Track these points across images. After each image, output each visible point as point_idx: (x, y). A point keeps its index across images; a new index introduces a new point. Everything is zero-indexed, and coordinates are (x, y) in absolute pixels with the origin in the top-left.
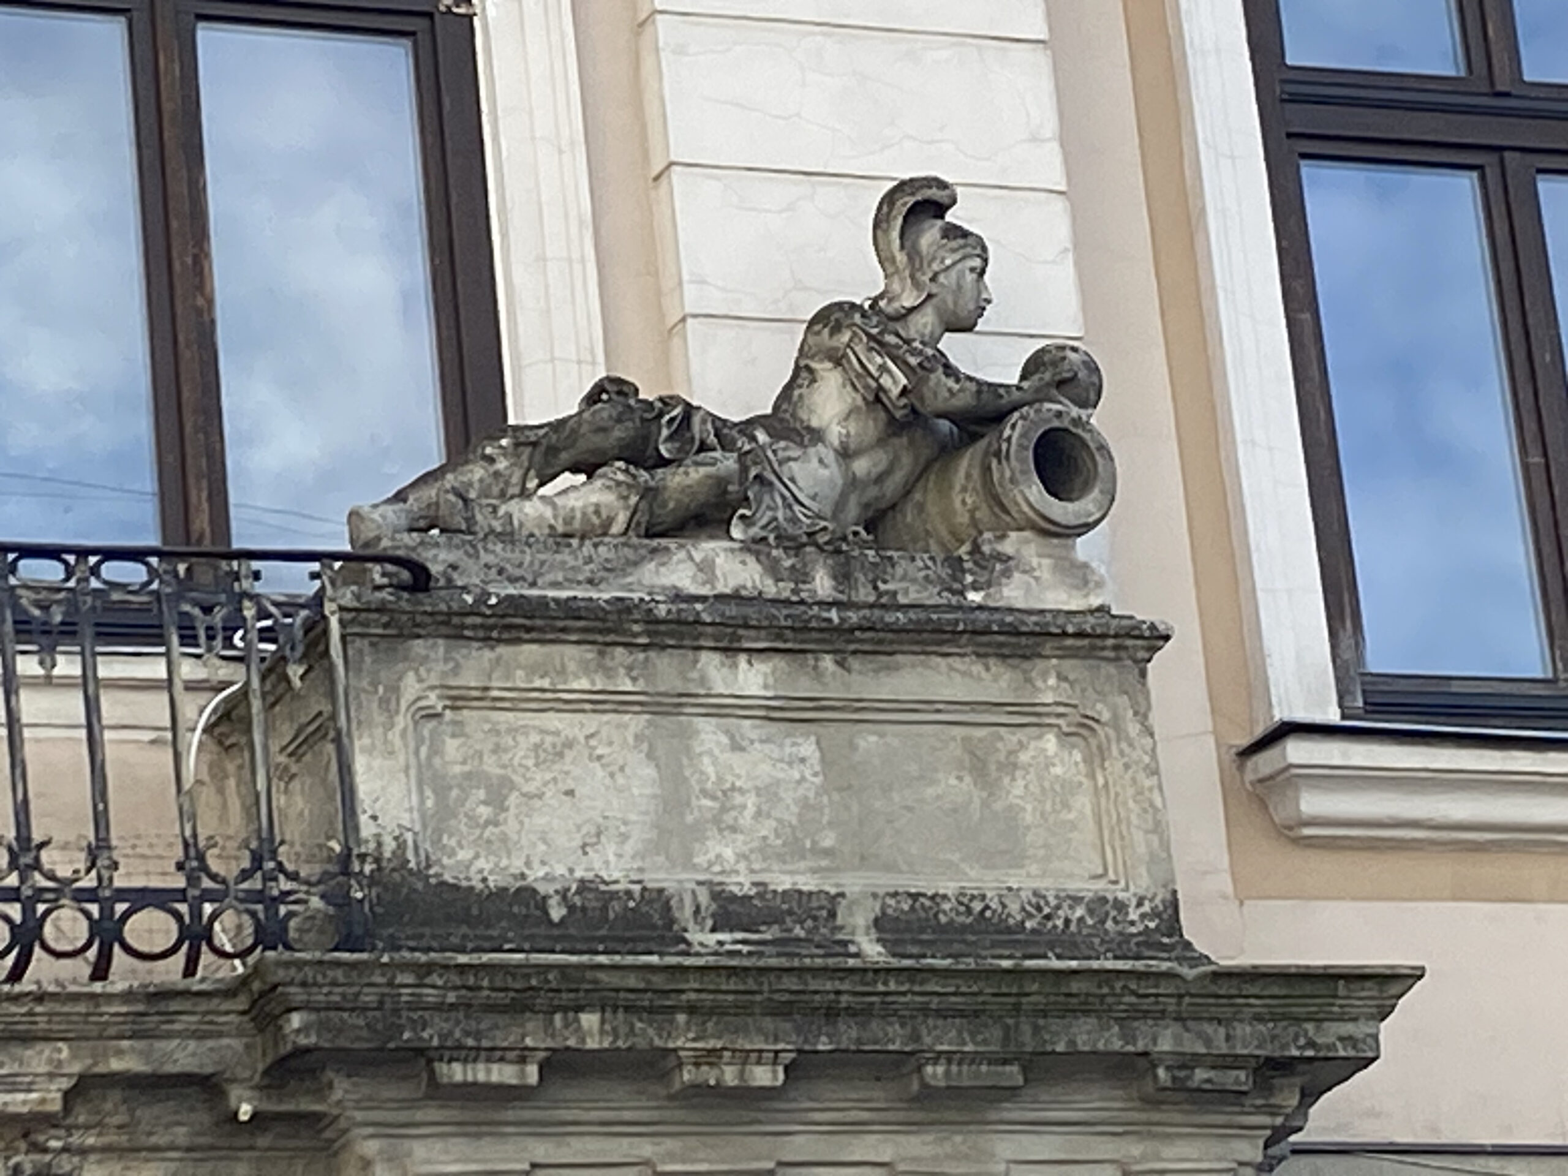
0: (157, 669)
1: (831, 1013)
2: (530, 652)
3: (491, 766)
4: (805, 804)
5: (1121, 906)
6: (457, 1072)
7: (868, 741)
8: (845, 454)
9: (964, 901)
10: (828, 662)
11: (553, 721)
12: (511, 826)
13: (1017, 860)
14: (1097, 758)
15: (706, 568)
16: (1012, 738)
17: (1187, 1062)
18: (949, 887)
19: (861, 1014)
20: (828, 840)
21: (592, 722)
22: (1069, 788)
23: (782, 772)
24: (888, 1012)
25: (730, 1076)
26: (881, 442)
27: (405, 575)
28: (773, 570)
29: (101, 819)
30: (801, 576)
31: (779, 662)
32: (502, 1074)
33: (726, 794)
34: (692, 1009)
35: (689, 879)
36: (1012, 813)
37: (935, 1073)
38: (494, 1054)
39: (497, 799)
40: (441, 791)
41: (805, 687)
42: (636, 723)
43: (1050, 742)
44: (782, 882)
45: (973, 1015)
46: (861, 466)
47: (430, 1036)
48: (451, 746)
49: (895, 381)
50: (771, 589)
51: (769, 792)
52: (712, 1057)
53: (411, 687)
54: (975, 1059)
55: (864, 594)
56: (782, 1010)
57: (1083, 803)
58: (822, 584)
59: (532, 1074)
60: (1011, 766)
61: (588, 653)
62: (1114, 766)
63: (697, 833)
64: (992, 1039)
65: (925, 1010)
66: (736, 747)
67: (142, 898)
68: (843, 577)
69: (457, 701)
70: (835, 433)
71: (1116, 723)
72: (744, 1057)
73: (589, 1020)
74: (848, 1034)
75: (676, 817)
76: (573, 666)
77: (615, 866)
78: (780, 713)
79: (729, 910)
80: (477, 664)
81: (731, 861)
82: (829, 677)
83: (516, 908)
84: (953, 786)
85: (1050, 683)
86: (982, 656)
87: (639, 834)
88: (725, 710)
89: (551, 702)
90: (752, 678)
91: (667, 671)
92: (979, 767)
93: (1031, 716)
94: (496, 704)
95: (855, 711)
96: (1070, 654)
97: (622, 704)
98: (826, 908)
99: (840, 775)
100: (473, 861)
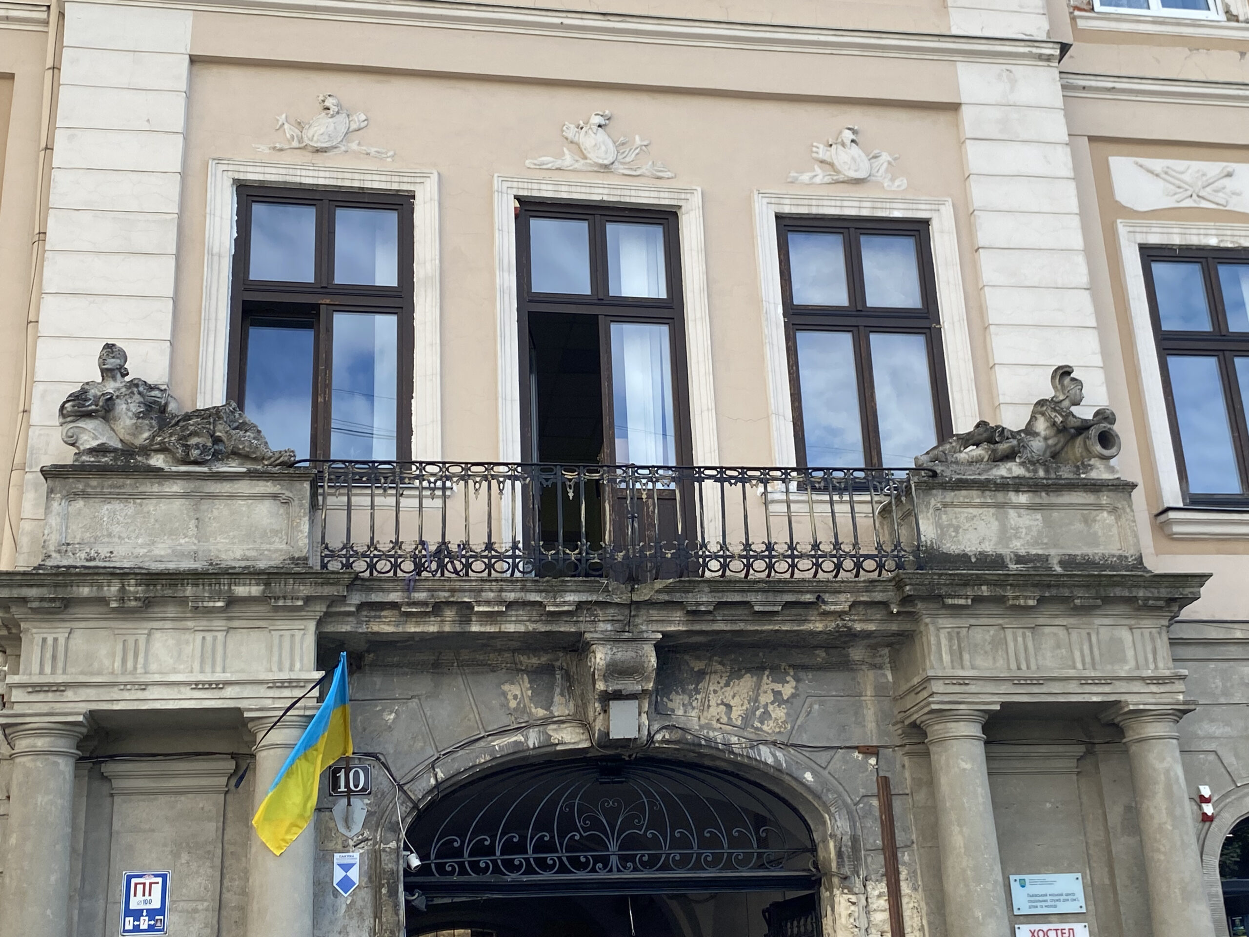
0: (868, 498)
1: (1049, 586)
2: (964, 493)
3: (954, 522)
4: (1039, 531)
5: (1126, 557)
6: (950, 601)
7: (1055, 514)
8: (1046, 439)
9: (1083, 556)
10: (1043, 494)
11: (970, 510)
12: (960, 538)
13: (1098, 545)
14: (1118, 518)
15: (1010, 470)
16: (1094, 513)
17: (1147, 599)
18: (1078, 552)
19: (1058, 586)
20: (1045, 541)
21: (980, 511)
22: (1111, 526)
23: (1032, 523)
24: (1064, 586)
25: (1022, 602)
26: (1055, 436)
27: (931, 473)
28: (1028, 470)
29: (856, 537)
30: (1035, 471)
31: (1030, 494)
32: (962, 602)
33: (1017, 529)
34: (1011, 585)
35: (1008, 551)
36: (1095, 533)
37: (1078, 602)
38: (959, 597)
39: (957, 529)
40: (942, 529)
41: (1038, 501)
42: (992, 511)
43: (1105, 514)
44: (1034, 552)
45: (1088, 586)
46: (1050, 442)
47: (943, 592)
48: (944, 517)
49: (1059, 419)
50: (1027, 475)
51: (1029, 528)
52: (1016, 598)
53: (933, 502)
54: (1088, 598)
55: (1053, 476)
56: (1035, 585)
57: (1115, 530)
58: (1041, 473)
59: (969, 602)
60: (1095, 521)
61: (979, 493)
62: (1123, 520)
63: (1011, 539)
64: (1093, 592)
65: (1075, 586)
66: (1020, 516)
67: (867, 557)
68: (1047, 471)
69: (945, 505)
70: (1043, 433)
71: (1123, 509)
72: (1026, 598)
73: (984, 588)
74: (1054, 592)
75: (1004, 535)
76: (975, 496)
77: (988, 547)
78: (1031, 507)
79: (1019, 559)
80: (950, 496)
81: (1019, 546)
82: (1044, 498)
83: (963, 559)
84: (1079, 526)
85: (1105, 498)
86: (1085, 491)
87: (994, 539)
88: (1016, 507)
89: (970, 505)
90: (1023, 498)
91: (1000, 497)
92: (1086, 521)
93: (1100, 507)
94: (955, 506)
95: (1051, 506)
96: (1110, 490)
97: (988, 506)
98: (1045, 558)
99: (1048, 523)
100: (951, 547)
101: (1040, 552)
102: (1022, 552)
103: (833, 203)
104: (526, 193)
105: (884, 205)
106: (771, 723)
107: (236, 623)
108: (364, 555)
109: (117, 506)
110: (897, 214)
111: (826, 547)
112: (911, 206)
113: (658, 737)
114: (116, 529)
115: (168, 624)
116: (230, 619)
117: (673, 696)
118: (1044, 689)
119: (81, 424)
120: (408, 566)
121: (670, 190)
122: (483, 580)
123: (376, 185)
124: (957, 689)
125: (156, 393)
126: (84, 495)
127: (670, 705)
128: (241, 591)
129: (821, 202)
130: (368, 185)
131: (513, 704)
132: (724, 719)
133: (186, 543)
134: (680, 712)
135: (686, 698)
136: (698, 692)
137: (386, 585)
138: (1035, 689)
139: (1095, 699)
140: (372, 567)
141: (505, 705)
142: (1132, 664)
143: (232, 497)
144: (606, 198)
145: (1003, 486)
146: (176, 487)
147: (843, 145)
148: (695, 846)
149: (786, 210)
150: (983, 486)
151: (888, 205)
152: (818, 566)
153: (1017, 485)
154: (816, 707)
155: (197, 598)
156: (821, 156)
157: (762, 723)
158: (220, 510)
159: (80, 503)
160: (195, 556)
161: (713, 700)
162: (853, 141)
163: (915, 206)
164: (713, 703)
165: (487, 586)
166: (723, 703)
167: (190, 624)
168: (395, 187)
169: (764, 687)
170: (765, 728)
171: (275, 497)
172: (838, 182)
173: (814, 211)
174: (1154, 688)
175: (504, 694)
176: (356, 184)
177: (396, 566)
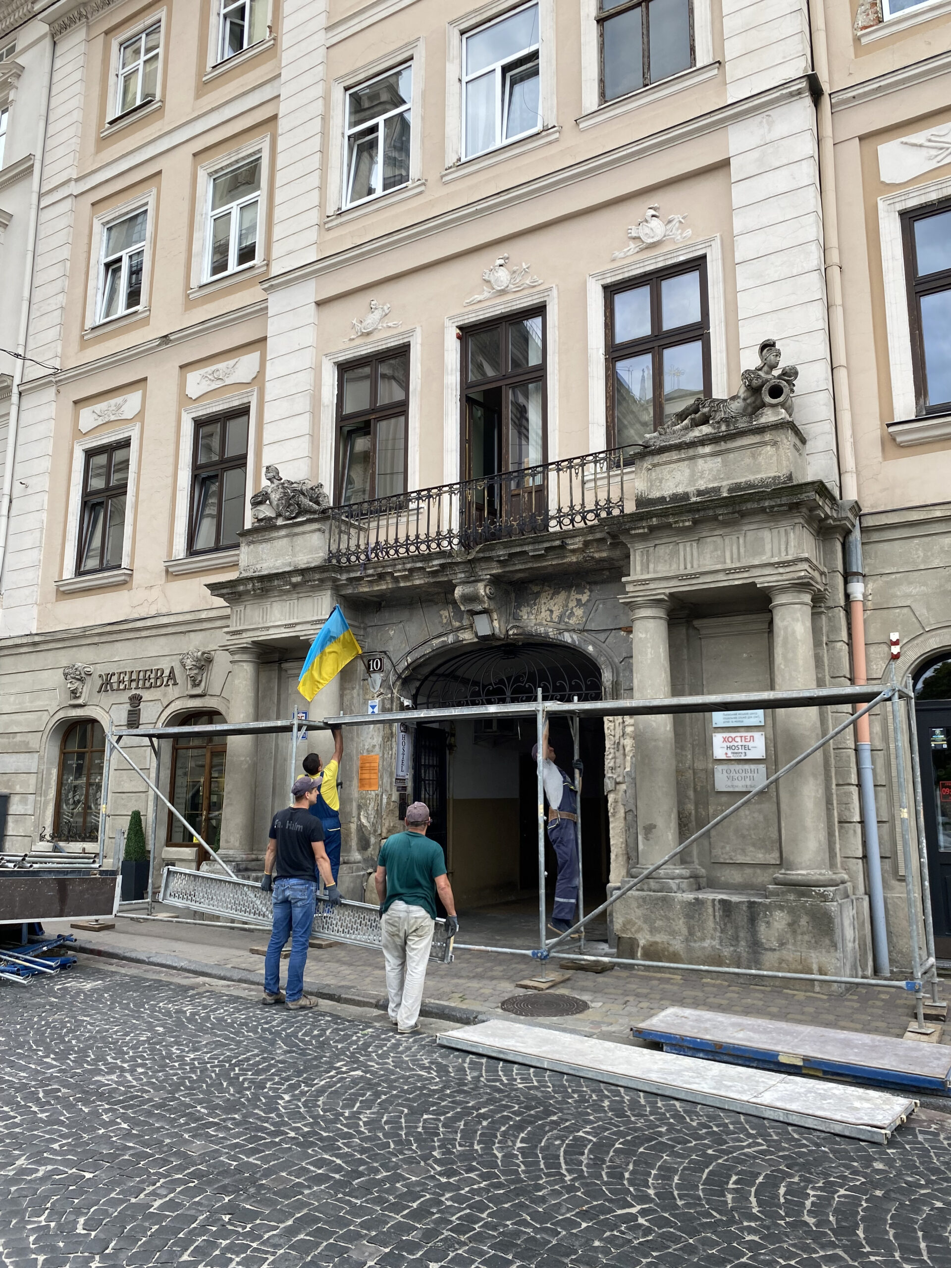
1: (698, 510)
2: (666, 454)
3: (659, 476)
4: (718, 470)
5: (779, 477)
6: (633, 532)
7: (731, 456)
9: (746, 483)
10: (722, 443)
11: (672, 465)
12: (662, 486)
13: (759, 472)
14: (777, 449)
15: (701, 431)
16: (760, 449)
18: (743, 480)
19: (704, 509)
20: (722, 476)
21: (678, 464)
22: (772, 456)
23: (714, 465)
25: (681, 525)
28: (714, 428)
29: (583, 499)
30: (719, 428)
31: (713, 445)
32: (641, 531)
33: (702, 472)
35: (693, 489)
36: (759, 463)
37: (720, 518)
38: (639, 528)
39: (661, 482)
40: (651, 482)
41: (718, 448)
42: (686, 463)
43: (769, 448)
44: (711, 486)
45: (726, 506)
47: (627, 527)
48: (654, 474)
50: (713, 431)
51: (711, 470)
52: (676, 522)
53: (645, 465)
54: (727, 514)
55: (732, 428)
56: (689, 511)
57: (775, 458)
58: (723, 428)
59: (646, 530)
60: (760, 454)
61: (677, 452)
62: (781, 450)
63: (696, 480)
64: (730, 509)
65: (717, 507)
66: (706, 462)
67: (589, 512)
68: (728, 426)
69: (654, 466)
71: (781, 441)
72: (683, 521)
73: (654, 519)
74: (701, 514)
75: (692, 479)
76: (674, 455)
77: (680, 490)
78: (714, 454)
79: (700, 493)
80: (657, 459)
81: (702, 485)
82: (723, 446)
83: (662, 500)
84: (748, 460)
85: (768, 437)
86: (753, 434)
87: (685, 482)
88: (703, 456)
89: (670, 462)
90: (707, 449)
91: (691, 452)
92: (753, 456)
93: (765, 444)
94: (661, 465)
95: (728, 451)
96: (771, 430)
97: (683, 460)
98: (717, 490)
99: (725, 464)
100: (655, 494)
101: (715, 485)
102: (703, 488)
103: (638, 266)
104: (461, 323)
105: (672, 255)
106: (574, 619)
107: (301, 595)
108: (345, 554)
109: (264, 545)
110: (682, 258)
111: (566, 510)
112: (691, 249)
113: (511, 632)
114: (264, 556)
115: (277, 599)
116: (298, 593)
117: (522, 609)
118: (700, 581)
119: (258, 508)
120: (363, 557)
121: (539, 292)
122: (395, 559)
123: (393, 344)
124: (642, 588)
125: (295, 485)
126: (253, 542)
127: (521, 614)
128: (295, 580)
129: (630, 268)
130: (389, 345)
131: (445, 621)
132: (549, 619)
133: (288, 559)
134: (525, 617)
135: (529, 609)
136: (535, 604)
137: (355, 568)
138: (694, 582)
139: (737, 583)
140: (349, 560)
141: (441, 622)
142: (769, 554)
143: (304, 533)
144: (503, 311)
145: (692, 444)
146: (283, 532)
147: (647, 221)
148: (551, 691)
149: (609, 281)
150: (679, 447)
151: (675, 254)
152: (560, 522)
153: (703, 441)
154: (601, 606)
155: (279, 586)
156: (634, 234)
157: (569, 619)
158: (299, 540)
159: (252, 546)
160: (290, 564)
161: (544, 608)
162: (653, 216)
163: (694, 249)
164: (543, 610)
165: (396, 562)
166: (548, 610)
167: (285, 597)
168: (401, 342)
169: (572, 598)
170: (571, 622)
171: (319, 530)
172: (642, 250)
173: (626, 275)
174: (781, 570)
175: (441, 616)
176: (384, 347)
177: (358, 558)
